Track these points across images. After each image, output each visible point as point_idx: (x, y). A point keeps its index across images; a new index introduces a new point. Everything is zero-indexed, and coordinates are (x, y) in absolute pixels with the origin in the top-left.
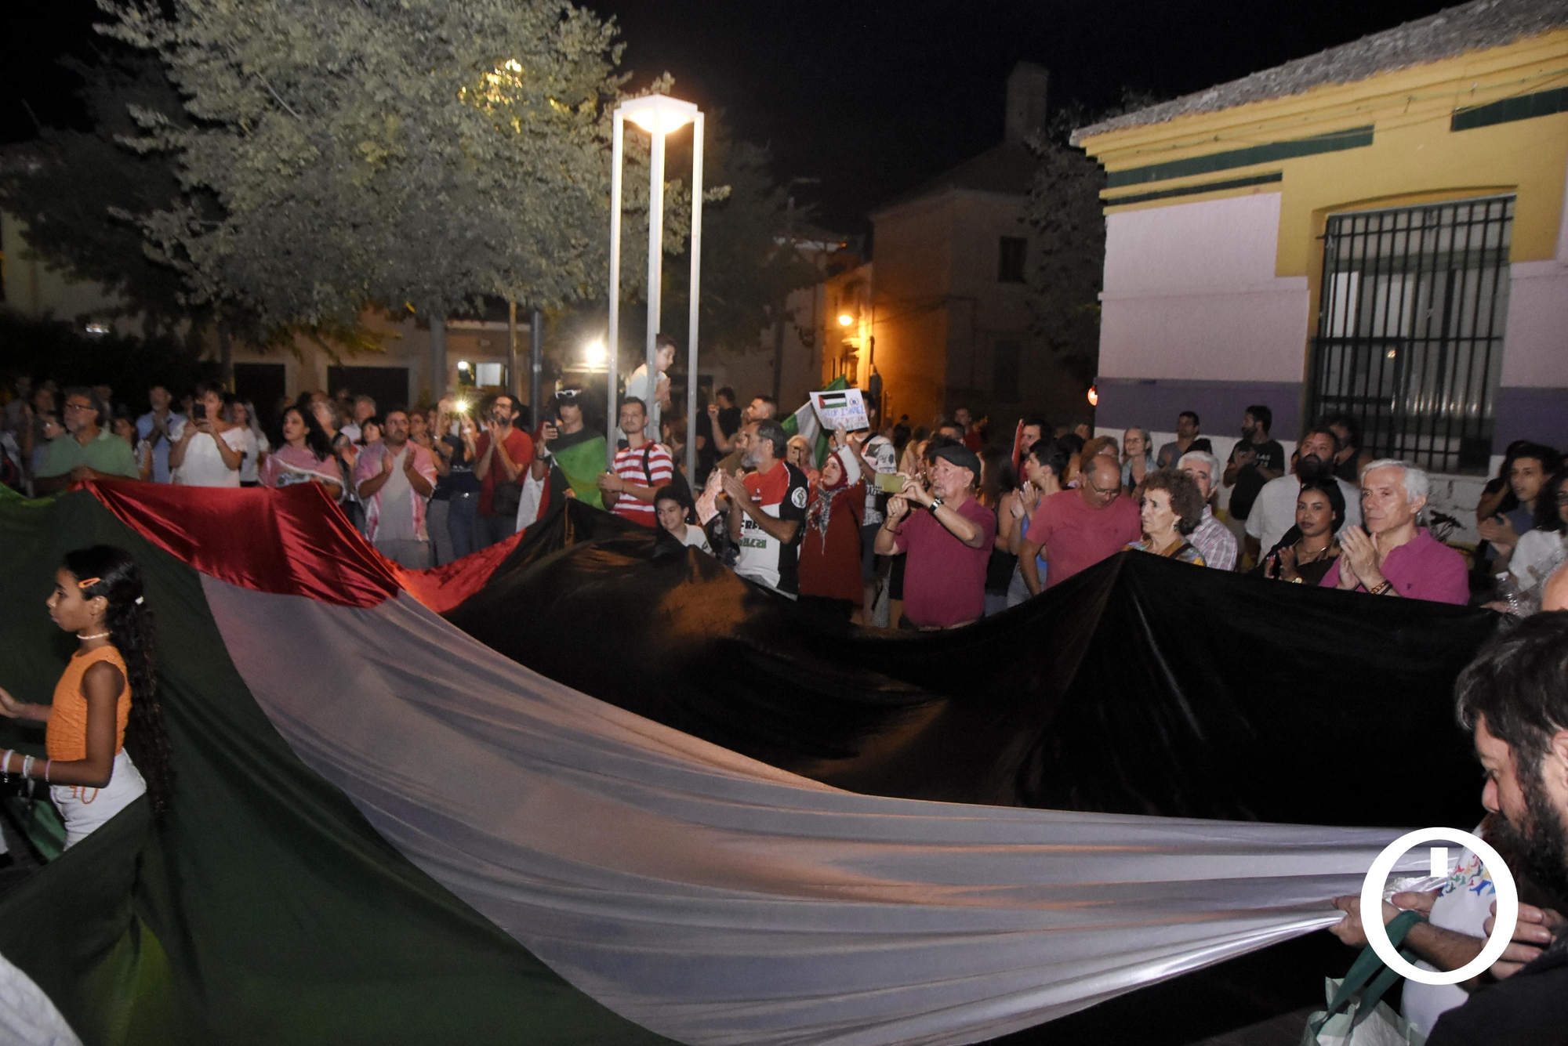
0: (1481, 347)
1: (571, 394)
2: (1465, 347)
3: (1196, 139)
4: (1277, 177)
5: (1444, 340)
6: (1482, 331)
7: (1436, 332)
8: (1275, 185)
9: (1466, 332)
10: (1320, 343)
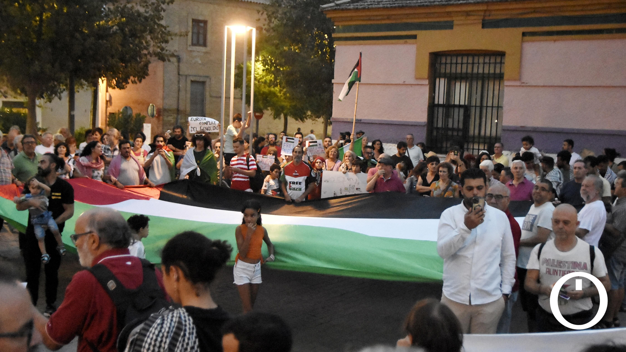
0: (495, 111)
1: (202, 135)
2: (489, 110)
3: (380, 18)
4: (414, 37)
5: (481, 107)
6: (495, 104)
7: (478, 104)
8: (413, 40)
9: (490, 104)
10: (432, 107)
